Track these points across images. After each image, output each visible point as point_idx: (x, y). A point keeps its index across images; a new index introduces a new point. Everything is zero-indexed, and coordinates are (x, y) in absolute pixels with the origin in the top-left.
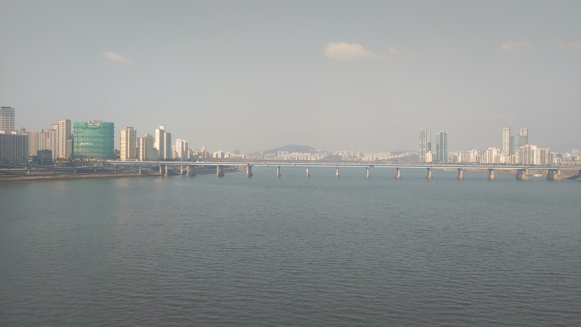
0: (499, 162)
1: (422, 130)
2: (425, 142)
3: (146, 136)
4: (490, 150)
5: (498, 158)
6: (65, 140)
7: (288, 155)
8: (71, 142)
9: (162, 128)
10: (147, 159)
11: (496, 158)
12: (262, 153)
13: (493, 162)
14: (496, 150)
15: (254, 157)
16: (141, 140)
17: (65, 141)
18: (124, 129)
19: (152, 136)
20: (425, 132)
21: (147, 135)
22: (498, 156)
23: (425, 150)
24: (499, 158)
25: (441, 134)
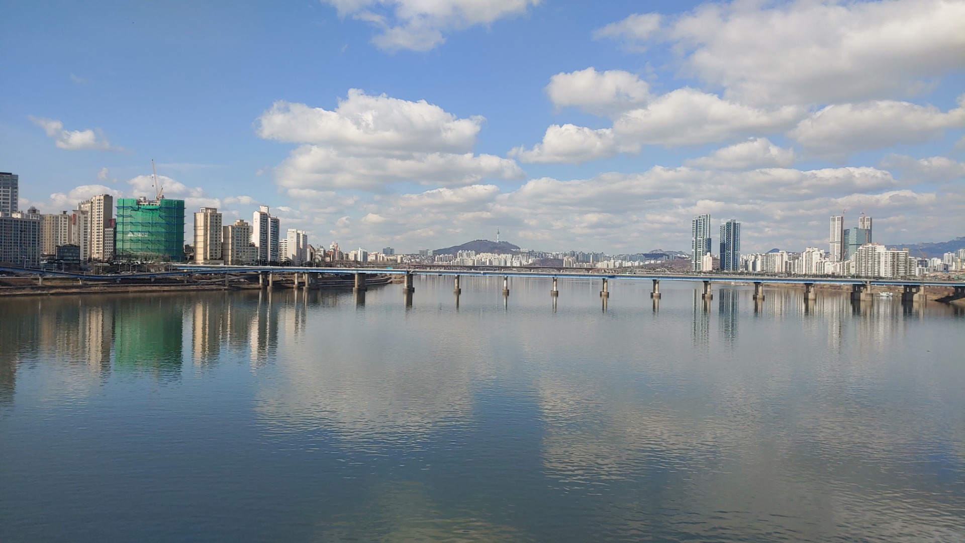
0: (822, 272)
1: (696, 218)
2: (702, 239)
4: (809, 252)
5: (821, 265)
6: (102, 228)
7: (473, 257)
8: (113, 232)
9: (264, 210)
10: (240, 261)
11: (818, 266)
12: (430, 253)
13: (814, 272)
14: (819, 253)
15: (418, 260)
16: (230, 229)
17: (102, 231)
18: (202, 212)
19: (247, 224)
20: (702, 221)
21: (239, 221)
22: (822, 262)
23: (702, 250)
25: (728, 224)
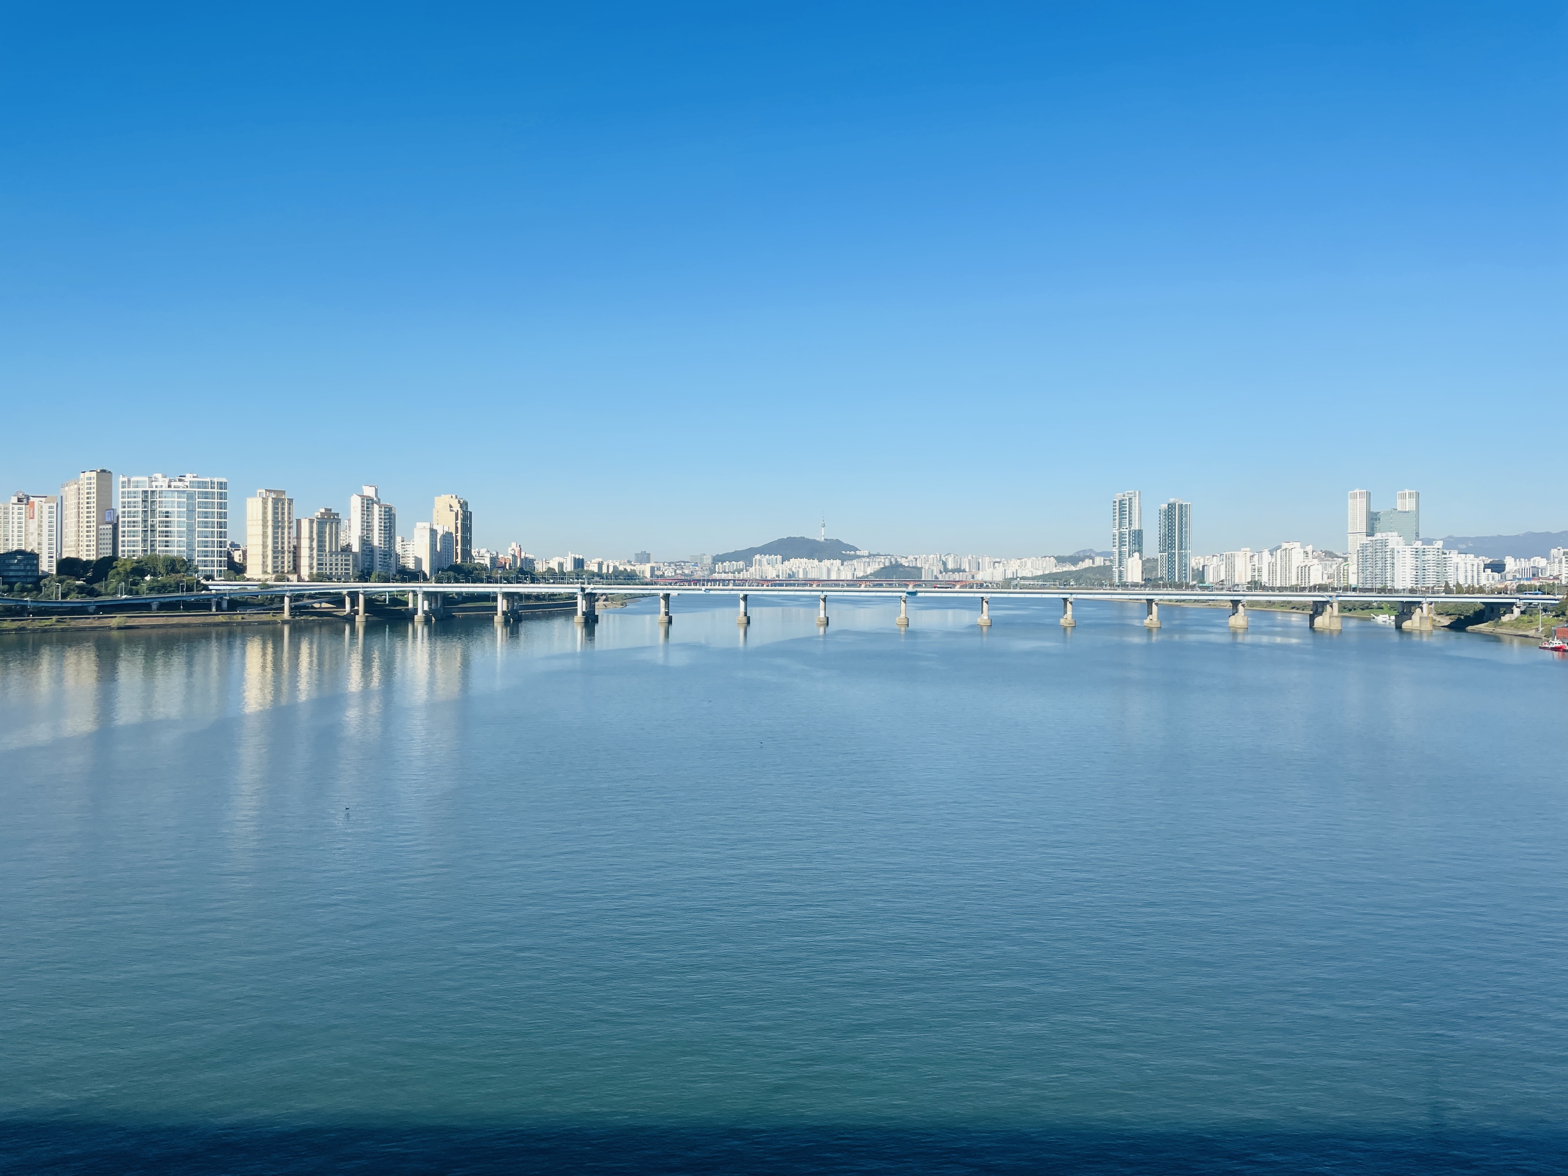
0: (1307, 581)
1: (1118, 497)
2: (1127, 530)
3: (321, 513)
4: (1286, 549)
5: (1304, 570)
6: (95, 524)
7: (779, 566)
8: (111, 531)
9: (369, 492)
10: (320, 577)
11: (1300, 572)
12: (708, 561)
13: (1294, 582)
14: (1302, 551)
15: (687, 572)
16: (305, 525)
17: (95, 529)
18: (260, 496)
19: (338, 515)
20: (1127, 502)
21: (323, 511)
22: (1305, 567)
23: (1127, 550)
24: (1307, 571)
25: (1171, 506)
